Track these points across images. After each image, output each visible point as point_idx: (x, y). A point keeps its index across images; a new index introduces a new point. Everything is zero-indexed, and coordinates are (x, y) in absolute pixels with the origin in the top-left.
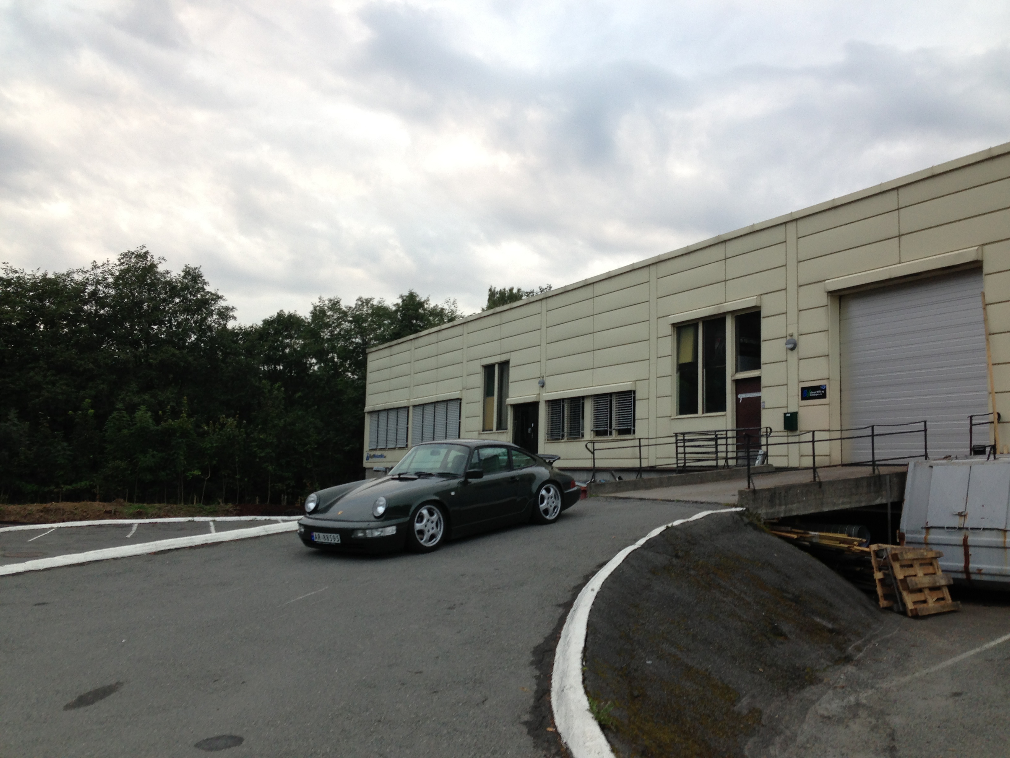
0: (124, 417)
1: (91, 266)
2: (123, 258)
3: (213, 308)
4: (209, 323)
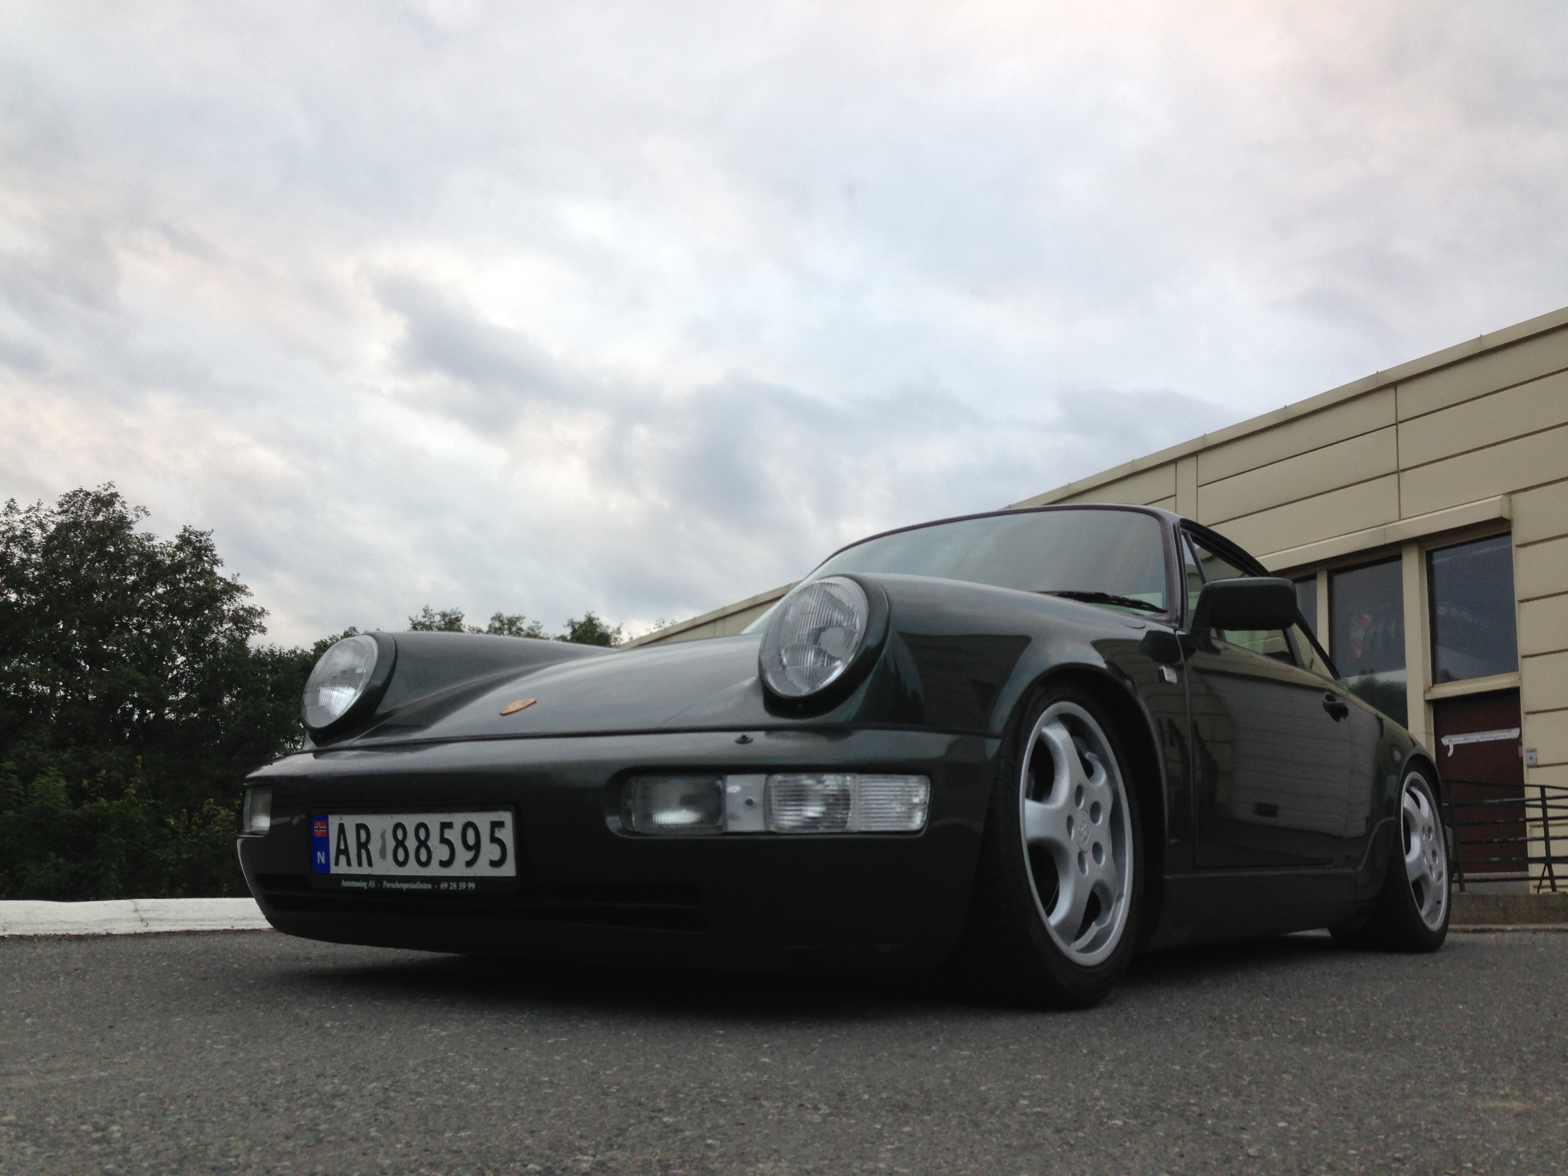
2: (68, 502)
3: (225, 607)
4: (214, 636)
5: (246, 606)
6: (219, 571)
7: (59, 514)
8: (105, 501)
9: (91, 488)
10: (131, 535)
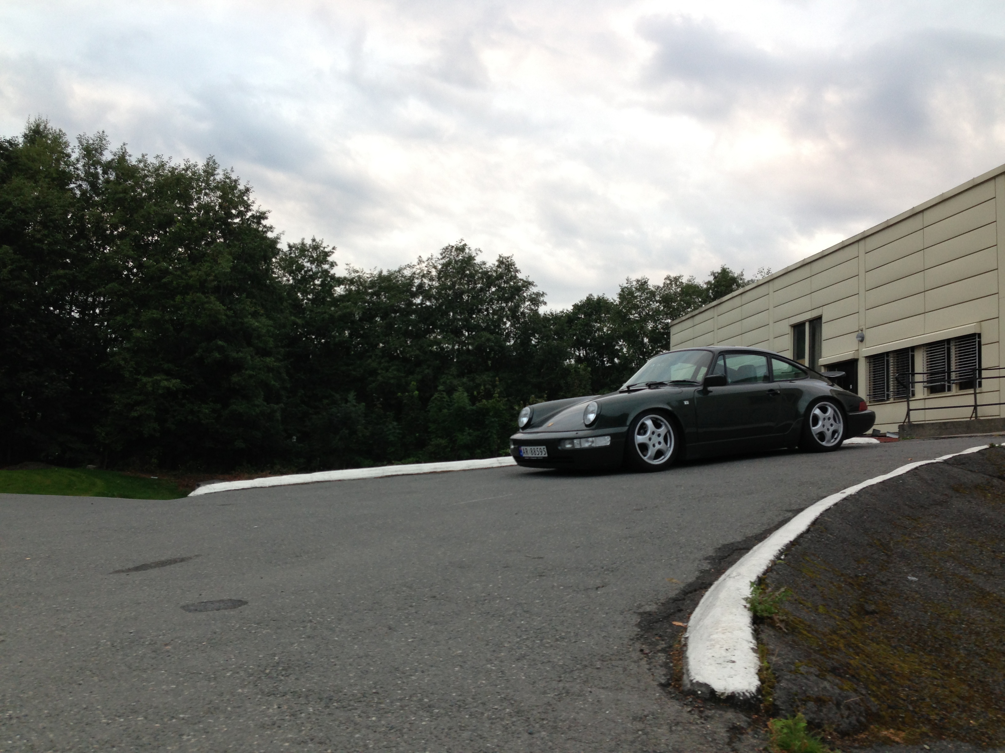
0: (444, 398)
1: (417, 261)
2: (444, 252)
3: (525, 294)
4: (522, 309)
5: (535, 292)
6: (520, 276)
7: (442, 259)
8: (461, 249)
9: (453, 244)
10: (475, 263)
